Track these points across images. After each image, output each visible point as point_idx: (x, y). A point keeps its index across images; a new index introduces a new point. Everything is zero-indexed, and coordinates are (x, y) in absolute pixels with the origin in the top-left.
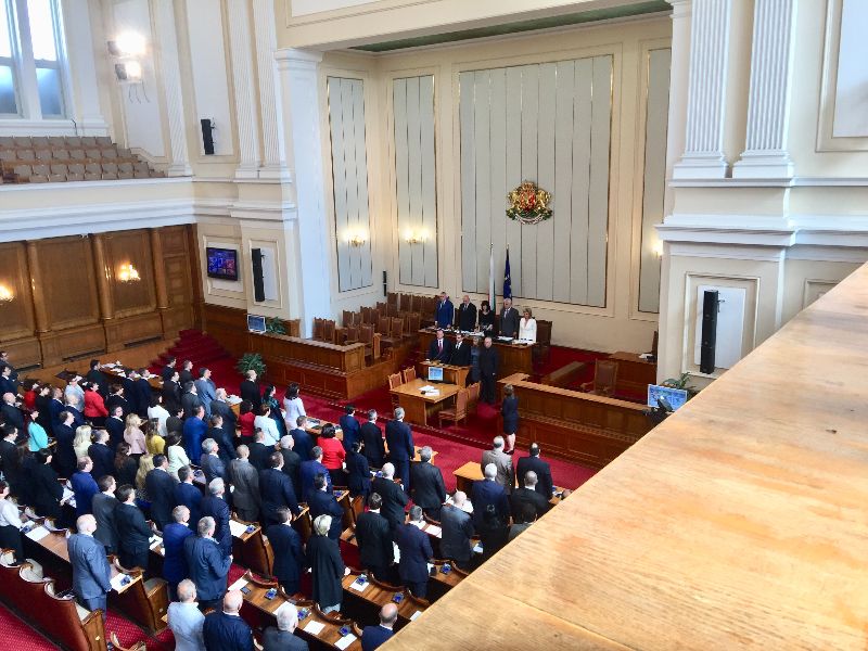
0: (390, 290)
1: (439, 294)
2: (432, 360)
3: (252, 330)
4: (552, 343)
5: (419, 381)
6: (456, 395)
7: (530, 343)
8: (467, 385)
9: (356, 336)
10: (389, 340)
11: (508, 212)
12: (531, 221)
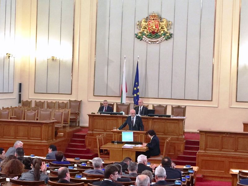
12: (155, 41)
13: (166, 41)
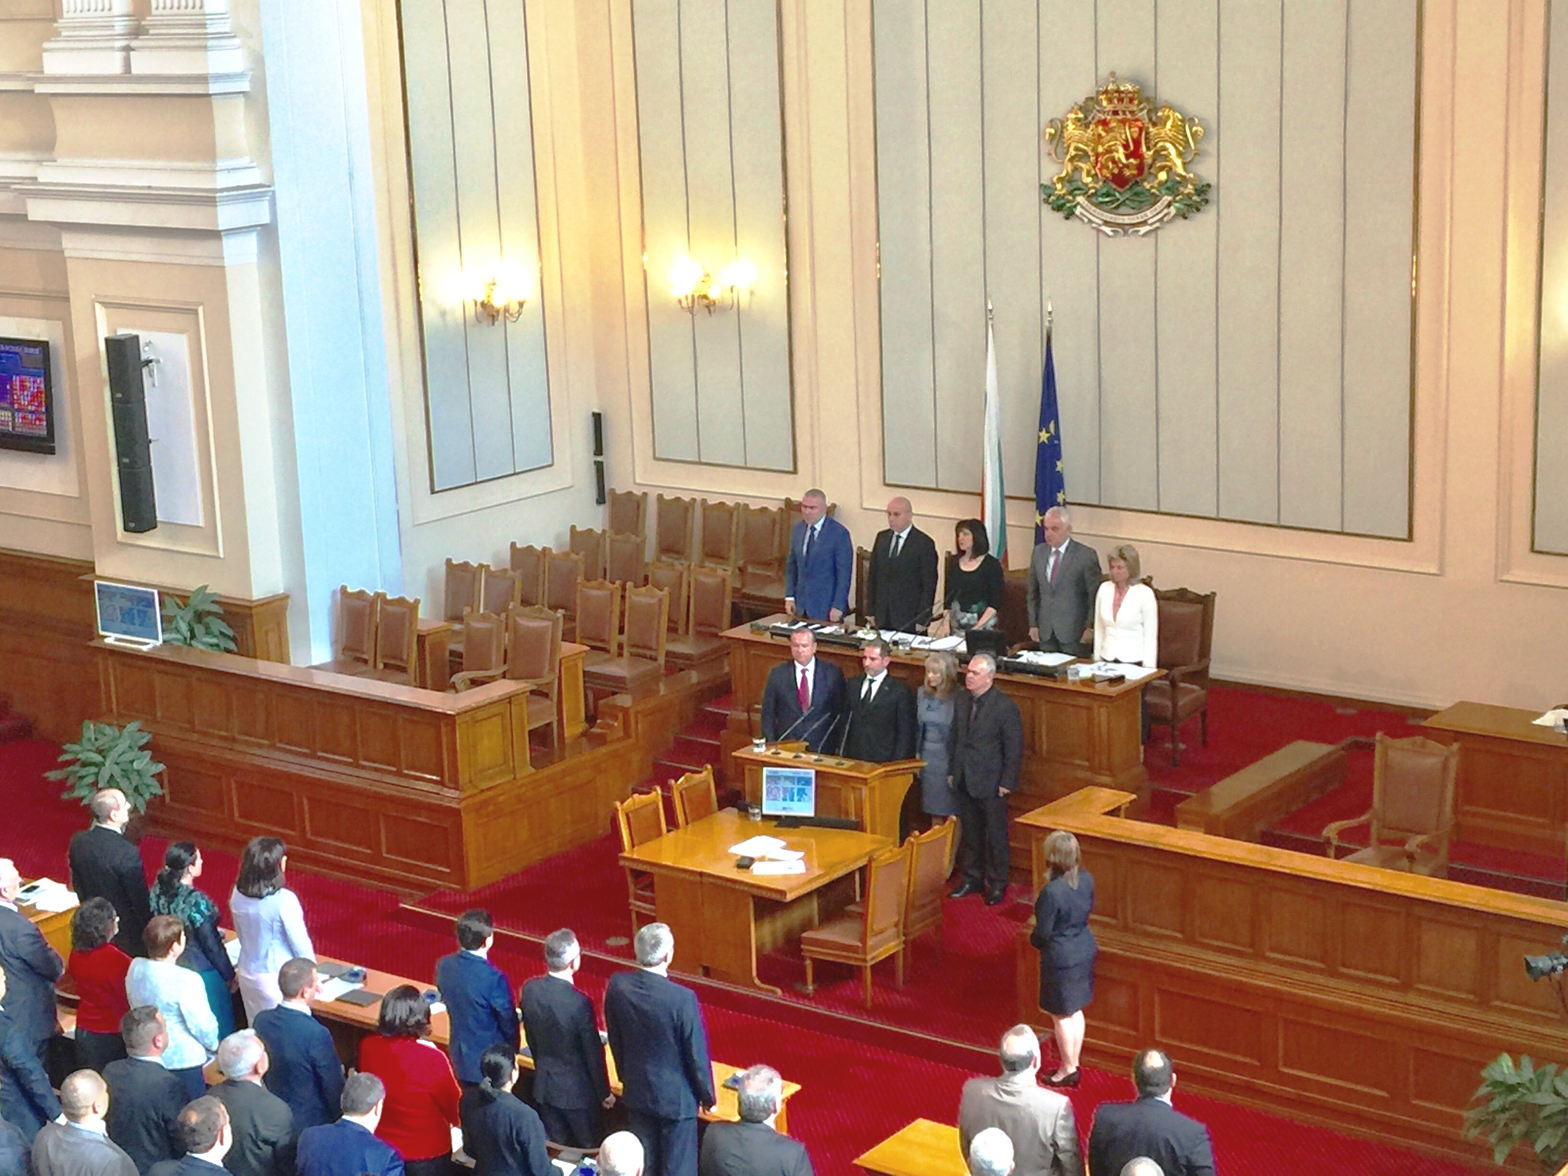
0: (618, 483)
1: (797, 497)
2: (773, 738)
3: (111, 639)
4: (1218, 670)
5: (729, 816)
6: (863, 870)
7: (1134, 675)
8: (904, 835)
9: (496, 657)
10: (617, 668)
11: (1046, 191)
12: (1133, 225)
13: (1180, 222)
